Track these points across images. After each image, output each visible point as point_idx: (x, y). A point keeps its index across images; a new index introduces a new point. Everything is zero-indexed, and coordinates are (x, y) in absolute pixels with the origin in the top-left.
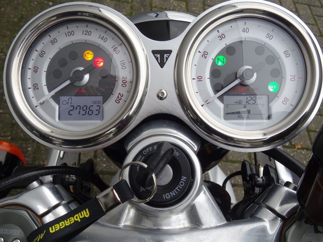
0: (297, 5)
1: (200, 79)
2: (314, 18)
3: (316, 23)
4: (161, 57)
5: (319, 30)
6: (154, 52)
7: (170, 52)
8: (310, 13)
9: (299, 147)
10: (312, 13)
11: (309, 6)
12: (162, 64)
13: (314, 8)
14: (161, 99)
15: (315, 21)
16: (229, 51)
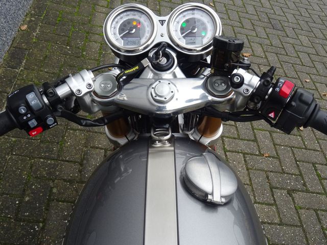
0: (267, 53)
1: (176, 31)
2: (281, 63)
3: (282, 67)
4: (162, 22)
5: (284, 72)
6: (159, 21)
7: (165, 21)
8: (277, 59)
9: (267, 155)
10: (279, 60)
11: (277, 54)
12: (162, 25)
13: (280, 56)
14: (162, 36)
15: (281, 65)
16: (187, 21)
